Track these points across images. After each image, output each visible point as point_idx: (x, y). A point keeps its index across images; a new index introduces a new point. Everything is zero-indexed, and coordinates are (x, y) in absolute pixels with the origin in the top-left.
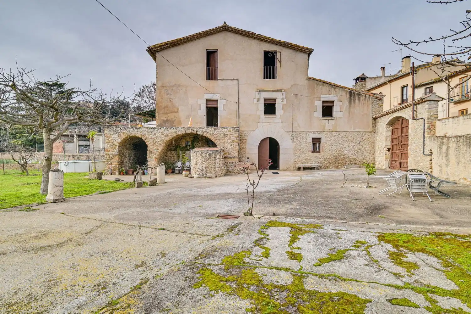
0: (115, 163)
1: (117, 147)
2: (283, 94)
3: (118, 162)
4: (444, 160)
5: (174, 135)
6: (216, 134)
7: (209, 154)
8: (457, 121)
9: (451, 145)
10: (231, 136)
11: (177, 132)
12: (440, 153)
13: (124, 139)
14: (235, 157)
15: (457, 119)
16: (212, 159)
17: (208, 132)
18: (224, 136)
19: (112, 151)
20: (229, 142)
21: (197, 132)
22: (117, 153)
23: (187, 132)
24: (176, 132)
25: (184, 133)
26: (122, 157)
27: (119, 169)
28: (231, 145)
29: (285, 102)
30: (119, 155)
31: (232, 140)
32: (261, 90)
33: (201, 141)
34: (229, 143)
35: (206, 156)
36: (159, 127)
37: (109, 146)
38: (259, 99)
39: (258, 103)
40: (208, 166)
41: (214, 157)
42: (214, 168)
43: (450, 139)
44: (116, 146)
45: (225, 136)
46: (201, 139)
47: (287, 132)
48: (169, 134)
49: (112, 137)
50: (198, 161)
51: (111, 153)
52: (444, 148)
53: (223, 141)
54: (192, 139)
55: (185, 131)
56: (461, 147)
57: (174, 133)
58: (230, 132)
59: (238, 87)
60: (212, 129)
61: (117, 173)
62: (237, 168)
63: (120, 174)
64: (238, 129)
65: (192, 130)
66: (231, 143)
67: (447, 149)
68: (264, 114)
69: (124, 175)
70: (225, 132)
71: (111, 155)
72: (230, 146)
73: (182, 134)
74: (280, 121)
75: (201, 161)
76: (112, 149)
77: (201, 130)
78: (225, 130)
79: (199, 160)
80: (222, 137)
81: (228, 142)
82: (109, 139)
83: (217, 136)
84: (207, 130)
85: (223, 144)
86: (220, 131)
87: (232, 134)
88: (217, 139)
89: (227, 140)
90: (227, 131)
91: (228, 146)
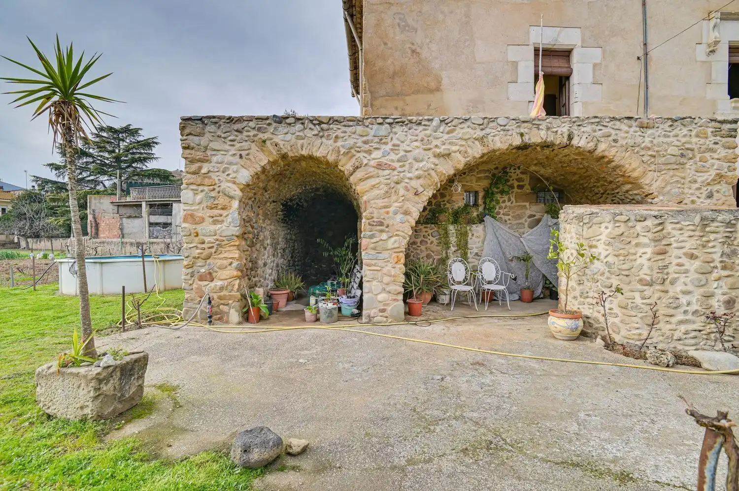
0: (226, 273)
1: (235, 204)
3: (238, 269)
5: (476, 151)
6: (649, 145)
10: (707, 155)
11: (490, 138)
13: (264, 169)
17: (615, 141)
18: (682, 155)
19: (215, 222)
20: (700, 180)
21: (570, 138)
22: (236, 230)
23: (526, 138)
24: (481, 140)
25: (517, 142)
26: (252, 245)
27: (244, 296)
28: (710, 196)
30: (243, 236)
31: (713, 173)
34: (697, 185)
36: (414, 118)
37: (199, 197)
44: (232, 198)
45: (685, 154)
48: (454, 148)
49: (215, 159)
51: (207, 227)
53: (675, 179)
55: (522, 135)
57: (477, 143)
58: (702, 141)
60: (630, 127)
61: (234, 316)
63: (246, 317)
64: (733, 126)
65: (548, 129)
66: (709, 184)
69: (261, 319)
70: (684, 140)
71: (207, 239)
72: (704, 196)
73: (507, 147)
76: (216, 212)
77: (588, 129)
78: (685, 131)
80: (673, 159)
81: (695, 181)
82: (200, 168)
83: (651, 156)
84: (613, 132)
85: (677, 190)
86: (665, 136)
87: (711, 146)
88: (653, 167)
89: (693, 173)
90: (693, 133)
91: (694, 198)
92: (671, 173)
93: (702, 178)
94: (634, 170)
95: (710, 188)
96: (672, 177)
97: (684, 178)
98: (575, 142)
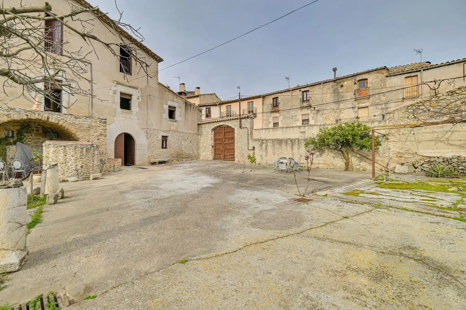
2: (139, 92)
4: (264, 153)
6: (78, 124)
7: (86, 150)
8: (268, 131)
9: (268, 144)
10: (97, 128)
12: (261, 149)
14: (102, 152)
15: (268, 130)
16: (90, 155)
17: (66, 121)
18: (89, 127)
20: (95, 135)
21: (48, 118)
23: (29, 117)
24: (7, 115)
25: (25, 117)
28: (98, 139)
29: (140, 101)
31: (99, 133)
32: (118, 83)
33: (35, 131)
34: (95, 136)
35: (82, 152)
38: (115, 91)
39: (115, 95)
40: (86, 164)
41: (92, 152)
42: (93, 166)
43: (268, 141)
45: (90, 127)
46: (35, 129)
47: (143, 129)
50: (68, 159)
52: (264, 146)
53: (87, 134)
54: (18, 128)
55: (27, 115)
56: (276, 145)
57: (5, 116)
58: (96, 124)
59: (91, 72)
60: (71, 117)
62: (107, 165)
64: (105, 121)
65: (39, 114)
67: (266, 146)
68: (121, 108)
70: (90, 123)
72: (96, 139)
73: (19, 119)
74: (136, 117)
75: (73, 158)
78: (90, 120)
79: (71, 157)
80: (86, 128)
83: (79, 127)
84: (65, 118)
85: (87, 137)
86: (83, 121)
87: (99, 125)
88: (79, 130)
89: (93, 132)
90: (93, 121)
91: (93, 140)
92: (86, 132)
93: (95, 134)
94: (73, 131)
95: (98, 137)
96: (86, 133)
97: (90, 134)
98: (50, 120)
